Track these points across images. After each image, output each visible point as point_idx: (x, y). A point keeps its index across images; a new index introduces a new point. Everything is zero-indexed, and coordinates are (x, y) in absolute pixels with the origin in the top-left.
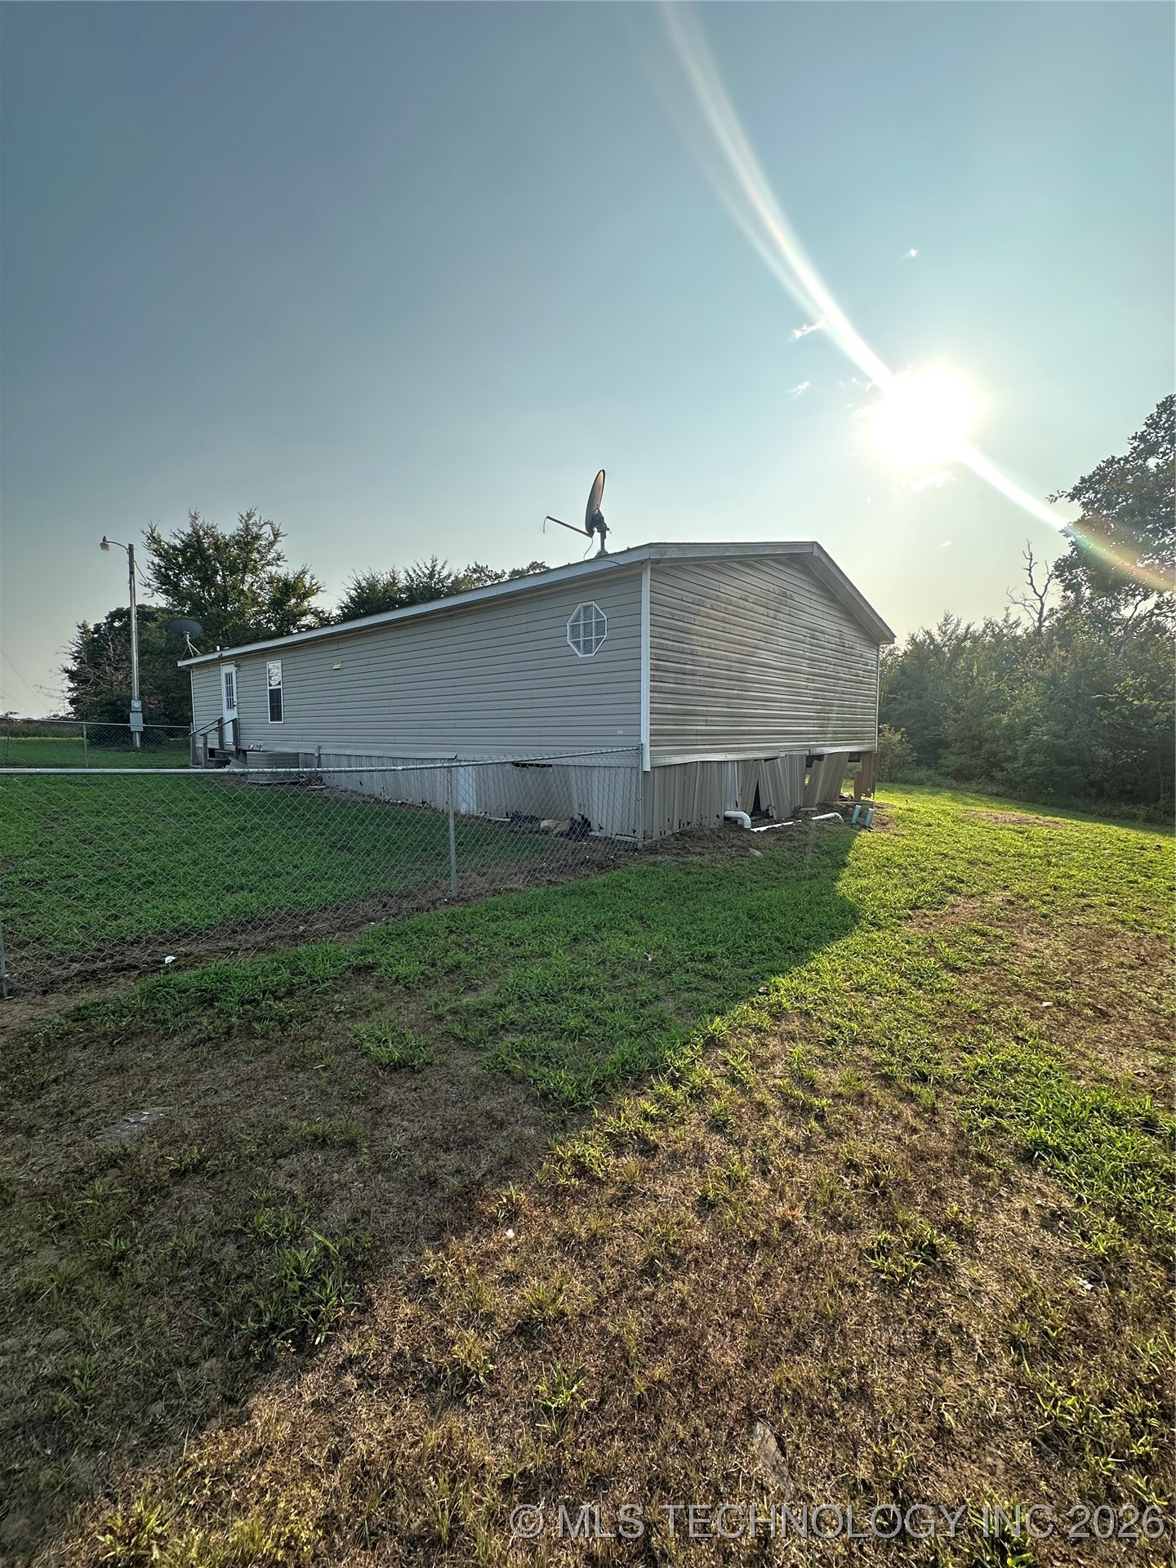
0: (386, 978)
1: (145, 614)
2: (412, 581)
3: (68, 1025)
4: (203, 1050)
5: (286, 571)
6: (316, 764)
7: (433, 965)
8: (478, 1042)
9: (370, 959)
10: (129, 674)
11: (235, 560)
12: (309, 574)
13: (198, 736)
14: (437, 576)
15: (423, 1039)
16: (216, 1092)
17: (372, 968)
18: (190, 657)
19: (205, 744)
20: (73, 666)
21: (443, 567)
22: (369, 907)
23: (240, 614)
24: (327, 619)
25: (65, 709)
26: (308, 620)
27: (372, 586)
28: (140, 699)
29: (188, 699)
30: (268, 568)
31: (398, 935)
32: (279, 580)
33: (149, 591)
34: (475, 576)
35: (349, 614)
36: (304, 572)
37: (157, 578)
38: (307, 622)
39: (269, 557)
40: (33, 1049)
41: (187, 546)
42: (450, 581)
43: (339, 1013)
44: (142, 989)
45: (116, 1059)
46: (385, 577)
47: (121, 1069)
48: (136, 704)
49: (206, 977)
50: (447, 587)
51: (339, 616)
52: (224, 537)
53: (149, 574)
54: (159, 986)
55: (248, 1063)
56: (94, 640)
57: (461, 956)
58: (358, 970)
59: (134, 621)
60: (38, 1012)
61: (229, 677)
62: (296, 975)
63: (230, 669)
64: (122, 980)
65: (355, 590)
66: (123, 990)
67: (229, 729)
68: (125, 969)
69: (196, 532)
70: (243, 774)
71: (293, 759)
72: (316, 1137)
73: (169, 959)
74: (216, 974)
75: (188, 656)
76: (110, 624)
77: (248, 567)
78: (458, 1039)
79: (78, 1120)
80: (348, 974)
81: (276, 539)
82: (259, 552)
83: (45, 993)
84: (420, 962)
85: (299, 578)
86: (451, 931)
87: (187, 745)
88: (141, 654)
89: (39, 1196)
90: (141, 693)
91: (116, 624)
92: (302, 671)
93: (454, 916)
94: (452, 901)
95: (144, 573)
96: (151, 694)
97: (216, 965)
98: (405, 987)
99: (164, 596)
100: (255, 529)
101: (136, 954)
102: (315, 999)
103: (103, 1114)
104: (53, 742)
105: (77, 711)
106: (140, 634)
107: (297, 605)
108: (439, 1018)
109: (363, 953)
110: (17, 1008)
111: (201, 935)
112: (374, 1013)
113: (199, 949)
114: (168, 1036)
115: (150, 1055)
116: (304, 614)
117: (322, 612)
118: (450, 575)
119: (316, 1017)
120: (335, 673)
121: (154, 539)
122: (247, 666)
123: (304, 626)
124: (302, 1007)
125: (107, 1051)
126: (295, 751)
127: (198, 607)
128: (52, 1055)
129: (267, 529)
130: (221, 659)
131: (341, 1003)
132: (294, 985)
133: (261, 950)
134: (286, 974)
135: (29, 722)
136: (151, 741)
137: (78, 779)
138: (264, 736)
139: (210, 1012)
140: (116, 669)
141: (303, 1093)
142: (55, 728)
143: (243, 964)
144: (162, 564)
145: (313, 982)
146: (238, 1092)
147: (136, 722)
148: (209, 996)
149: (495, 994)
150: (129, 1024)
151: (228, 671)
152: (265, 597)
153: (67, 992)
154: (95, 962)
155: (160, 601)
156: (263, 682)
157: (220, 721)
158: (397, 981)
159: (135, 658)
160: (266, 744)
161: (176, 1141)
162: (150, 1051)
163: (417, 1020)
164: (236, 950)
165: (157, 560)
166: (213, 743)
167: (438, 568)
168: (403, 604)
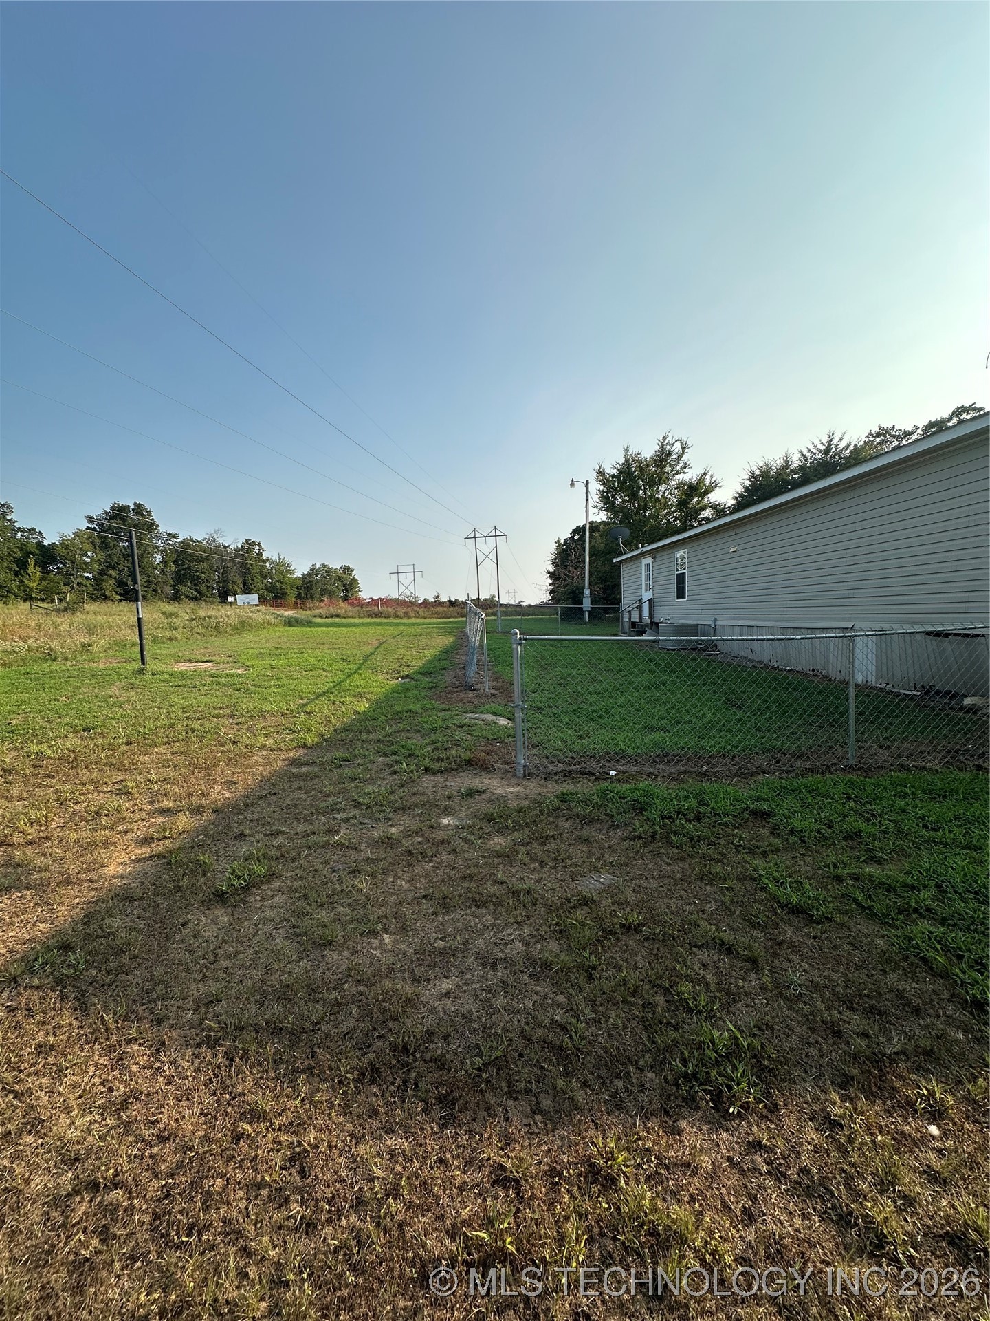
0: (782, 827)
1: (594, 527)
2: (806, 460)
3: (558, 803)
4: (638, 843)
5: (690, 476)
6: (712, 633)
7: (830, 827)
8: (886, 916)
9: (765, 807)
10: (583, 573)
11: (653, 476)
12: (710, 474)
13: (625, 612)
14: (834, 449)
15: (821, 894)
16: (646, 878)
17: (769, 815)
18: (622, 555)
19: (630, 618)
20: (551, 569)
21: (841, 439)
22: (763, 760)
23: (655, 517)
24: (723, 510)
25: (546, 597)
26: (708, 513)
27: (765, 472)
28: (589, 588)
29: (619, 586)
30: (677, 477)
31: (793, 791)
32: (685, 485)
33: (596, 510)
34: (878, 440)
35: (743, 501)
36: (705, 474)
37: (601, 501)
38: (706, 515)
39: (678, 467)
40: (542, 812)
41: (621, 472)
42: (848, 451)
43: (739, 846)
44: (598, 790)
45: (584, 833)
46: (778, 462)
47: (587, 841)
48: (587, 592)
49: (637, 791)
50: (845, 458)
51: (734, 505)
52: (646, 460)
53: (596, 498)
54: (608, 790)
55: (668, 864)
56: (563, 550)
57: (862, 824)
58: (754, 813)
59: (587, 534)
60: (543, 790)
61: (647, 566)
62: (702, 805)
63: (648, 560)
64: (585, 781)
65: (750, 480)
66: (585, 787)
67: (646, 607)
68: (587, 774)
69: (627, 461)
70: (654, 641)
71: (694, 629)
72: (723, 944)
73: (613, 773)
74: (644, 791)
75: (621, 554)
76: (573, 537)
77: (662, 478)
78: (859, 904)
79: (566, 867)
80: (746, 815)
81: (683, 451)
82: (671, 465)
83: (545, 779)
84: (816, 821)
85: (701, 480)
86: (849, 798)
87: (618, 620)
88: (591, 556)
89: (549, 907)
90: (590, 584)
91: (576, 537)
92: (702, 557)
93: (852, 784)
94: (849, 769)
95: (595, 498)
96: (596, 583)
97: (644, 784)
98: (800, 839)
99: (606, 513)
100: (668, 448)
101: (593, 765)
102: (717, 829)
103: (578, 868)
104: (541, 619)
105: (553, 599)
106: (590, 542)
107: (699, 502)
108: (839, 879)
109: (759, 799)
110: (533, 785)
111: (633, 760)
112: (770, 855)
113: (633, 769)
114: (615, 827)
115: (603, 837)
116: (704, 508)
117: (719, 504)
118: (848, 445)
119: (719, 844)
120: (732, 555)
121: (601, 473)
122: (662, 557)
123: (703, 519)
124: (707, 833)
125: (579, 826)
126: (695, 623)
127: (627, 516)
128: (551, 819)
129: (678, 446)
130: (643, 553)
131: (741, 839)
132: (700, 813)
133: (673, 779)
134: (694, 803)
135: (530, 606)
136: (595, 617)
137: (556, 643)
138: (673, 612)
139: (640, 818)
140: (576, 568)
141: (711, 902)
142: (542, 610)
143: (661, 787)
144: (605, 490)
145: (716, 814)
146: (661, 884)
147: (587, 604)
148: (640, 806)
149: (906, 873)
150: (591, 812)
151: (647, 563)
152: (674, 500)
153: (557, 782)
154: (570, 766)
155: (602, 516)
156: (671, 568)
157: (640, 601)
158: (792, 832)
159: (587, 559)
160: (672, 617)
161: (622, 904)
162: (604, 835)
163: (814, 874)
164: (657, 776)
165: (602, 488)
166: (635, 619)
167: (834, 442)
168: (796, 485)
